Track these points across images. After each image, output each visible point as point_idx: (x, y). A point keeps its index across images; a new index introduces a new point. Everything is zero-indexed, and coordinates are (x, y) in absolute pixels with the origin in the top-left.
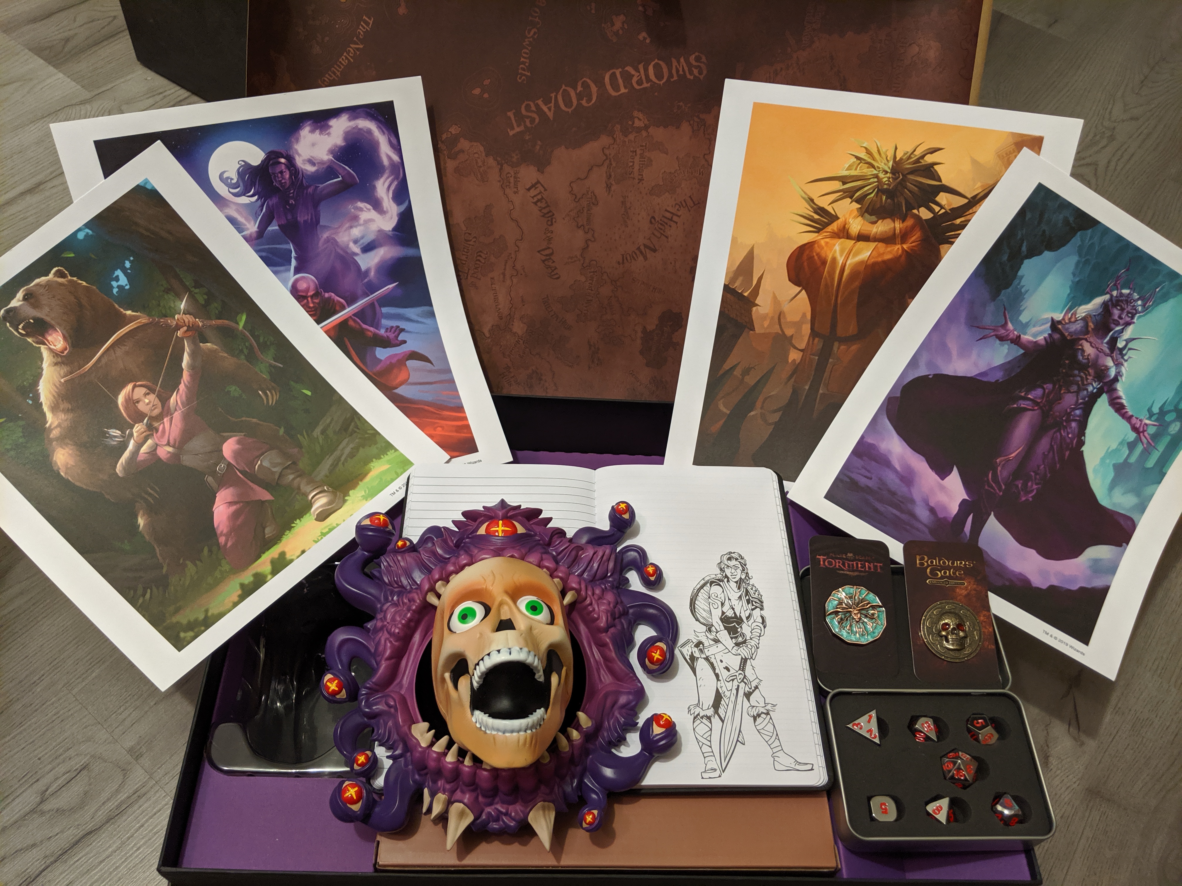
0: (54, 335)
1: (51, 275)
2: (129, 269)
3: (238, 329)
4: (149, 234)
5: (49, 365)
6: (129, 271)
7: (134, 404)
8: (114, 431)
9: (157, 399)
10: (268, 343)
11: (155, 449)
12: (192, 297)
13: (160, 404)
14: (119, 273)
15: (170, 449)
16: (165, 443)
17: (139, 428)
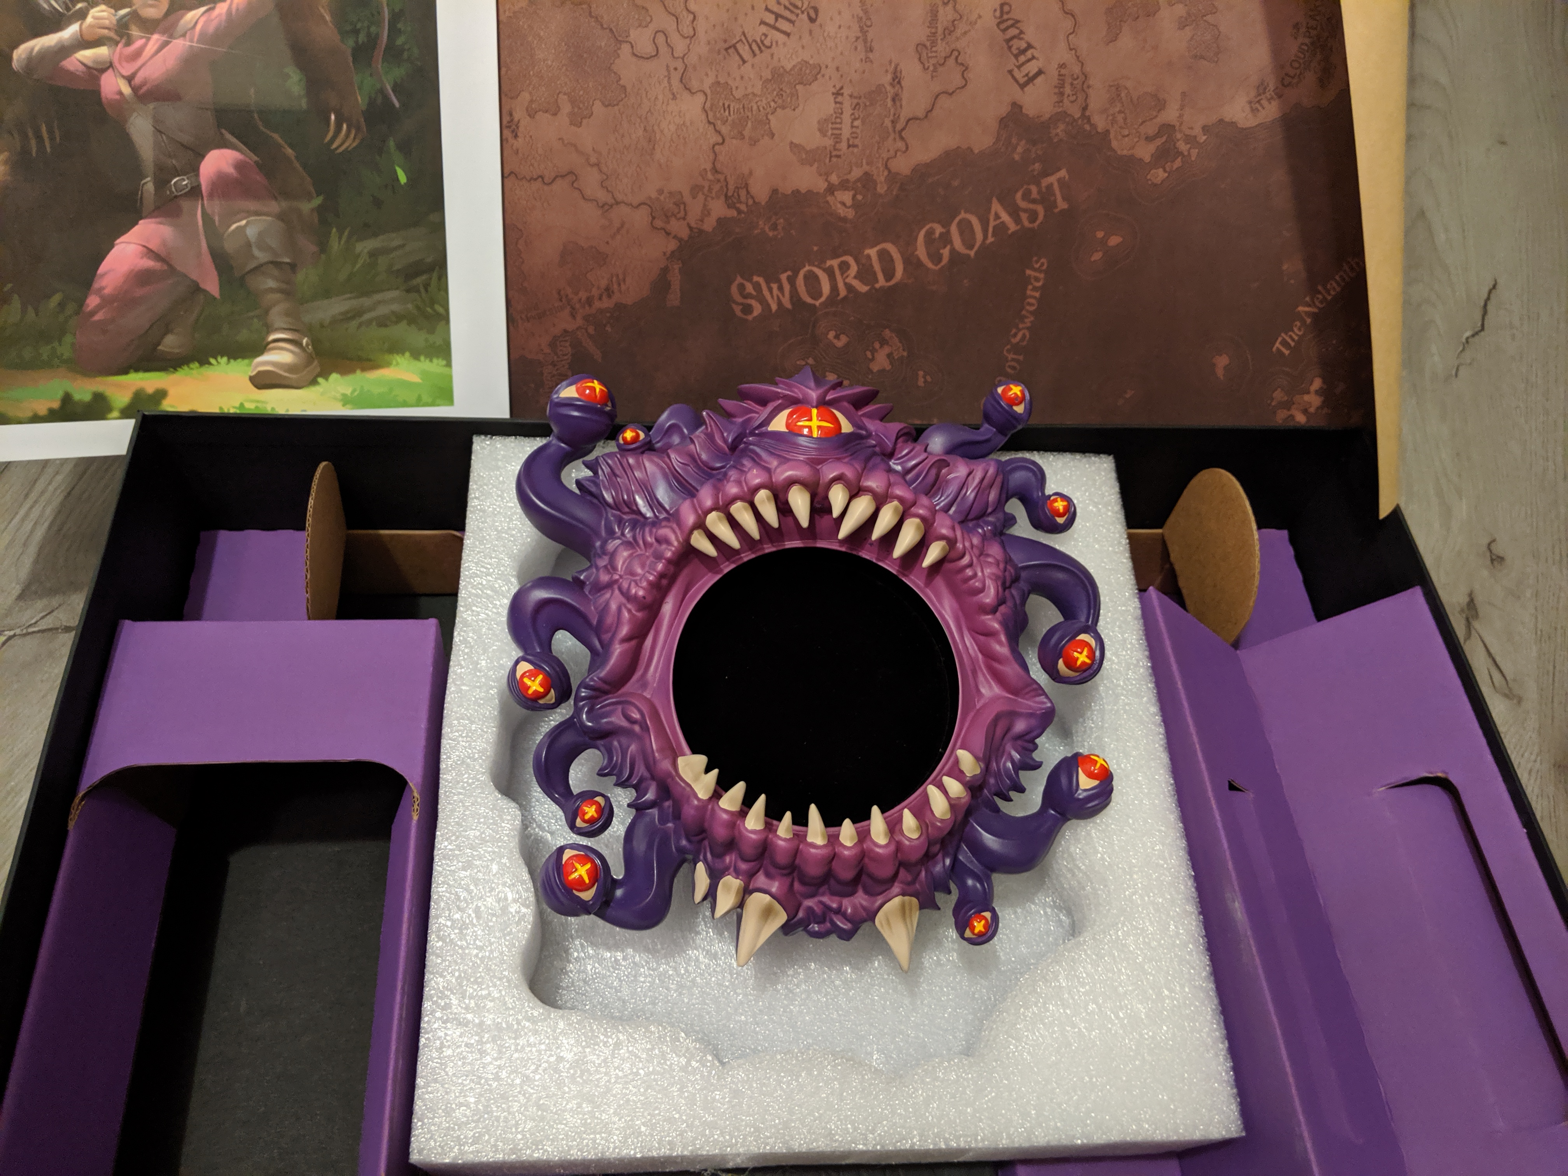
10: (405, 54)
13: (167, 5)
15: (126, 90)
16: (126, 73)
17: (103, 14)
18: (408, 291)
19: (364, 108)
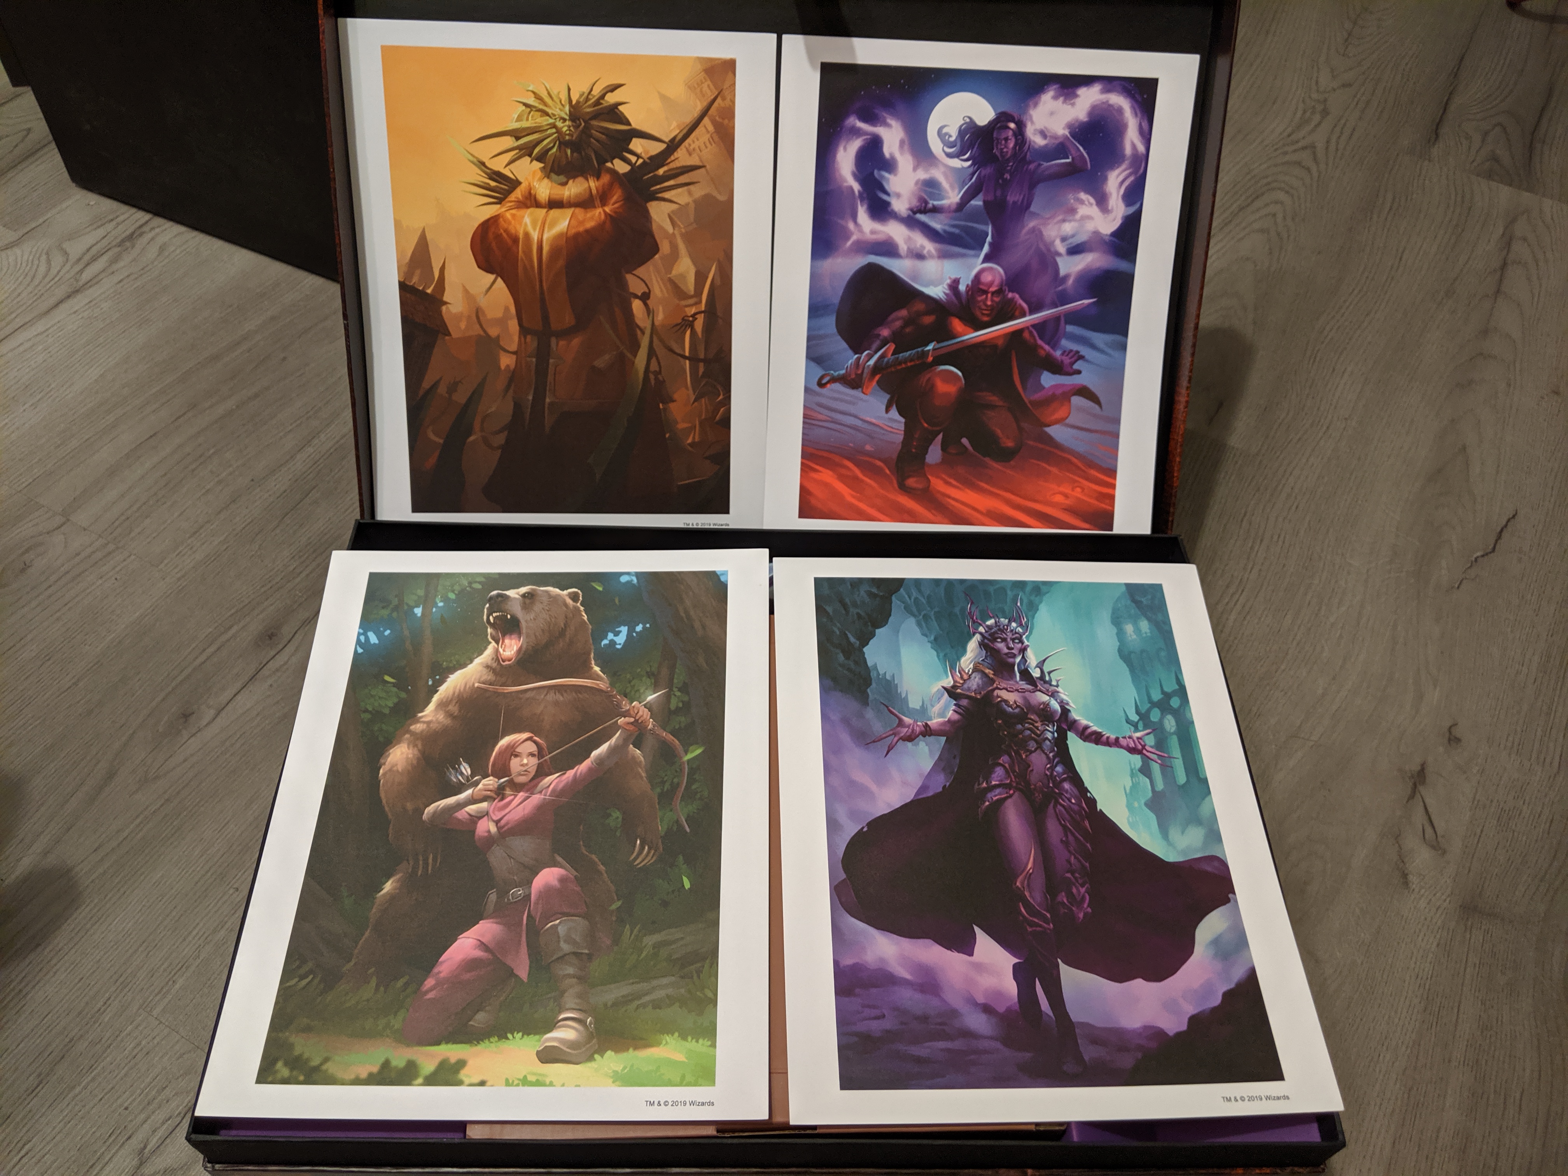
0: (513, 642)
1: (565, 592)
2: (637, 633)
3: (681, 758)
4: (684, 615)
5: (482, 663)
6: (634, 634)
7: (512, 755)
8: (467, 766)
9: (535, 768)
10: (698, 796)
11: (480, 818)
12: (668, 697)
13: (533, 774)
14: (624, 630)
15: (493, 829)
16: (495, 818)
17: (490, 782)
18: (683, 977)
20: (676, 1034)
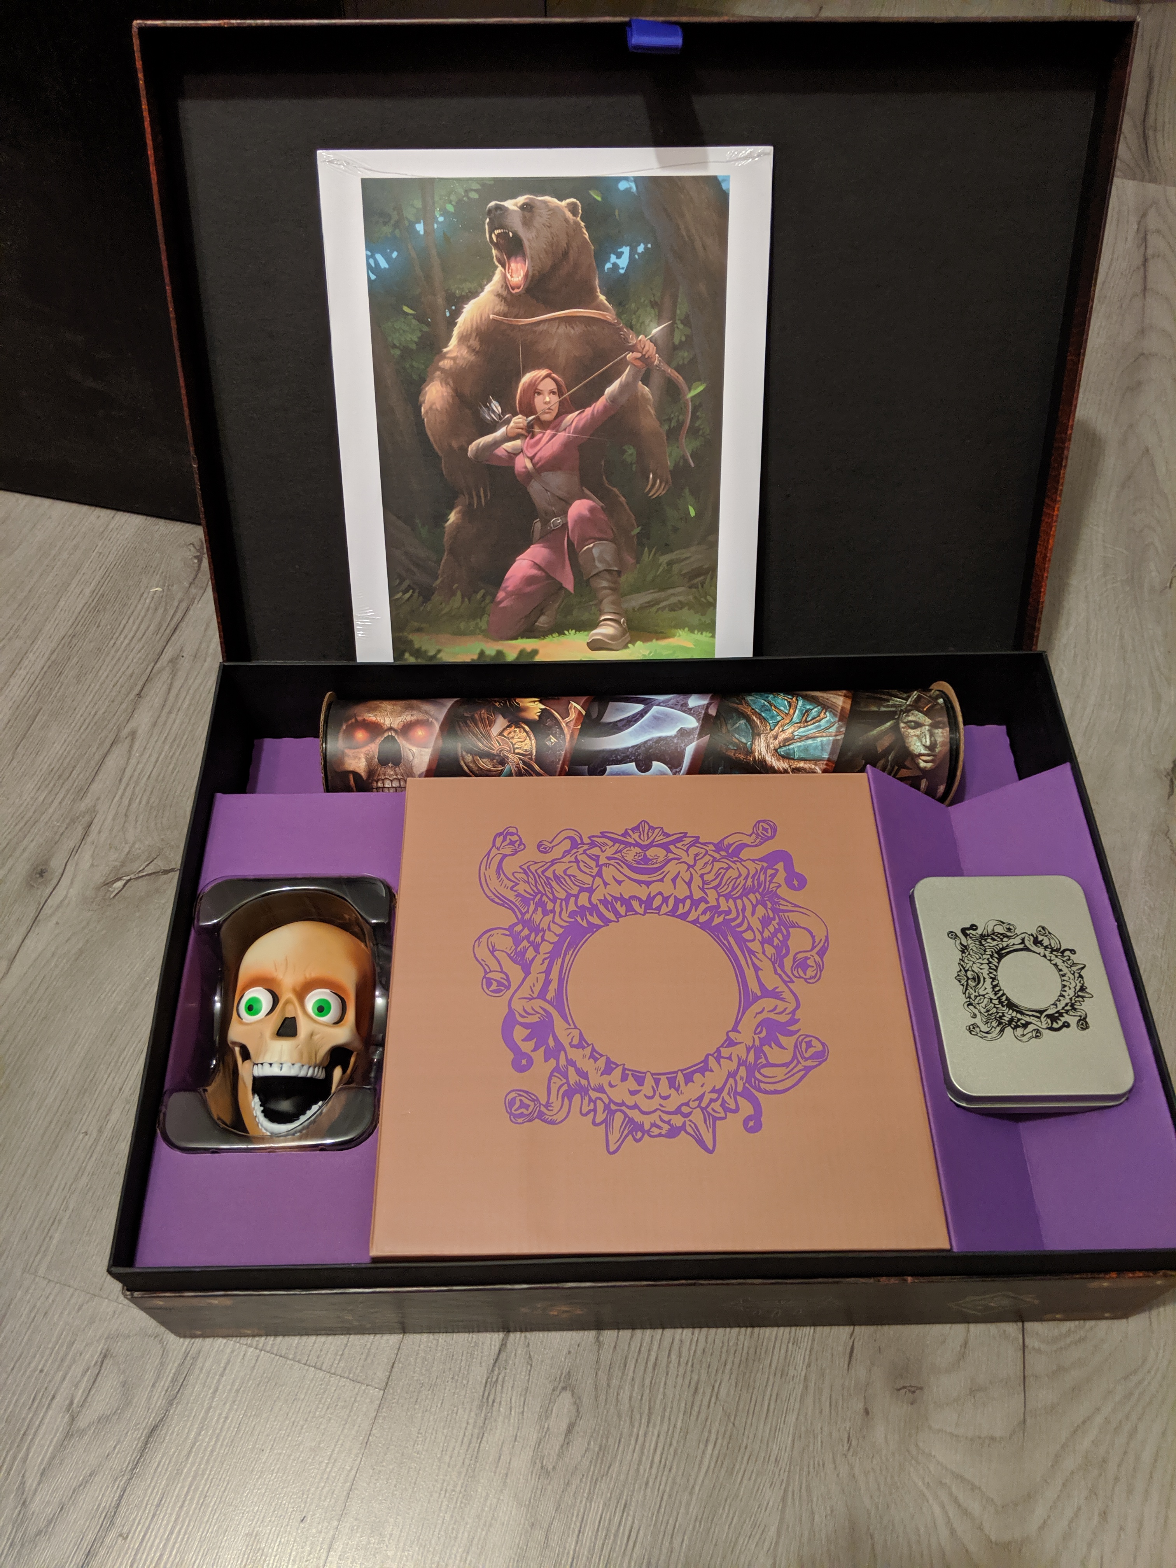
0: (519, 265)
1: (564, 203)
2: (639, 254)
3: (685, 396)
4: (684, 233)
5: (492, 291)
6: (637, 256)
7: (535, 392)
9: (557, 404)
10: (701, 432)
12: (671, 330)
13: (556, 411)
14: (626, 250)
15: (529, 465)
16: (530, 455)
17: (519, 420)
18: (690, 587)
19: (671, 468)
20: (686, 629)
